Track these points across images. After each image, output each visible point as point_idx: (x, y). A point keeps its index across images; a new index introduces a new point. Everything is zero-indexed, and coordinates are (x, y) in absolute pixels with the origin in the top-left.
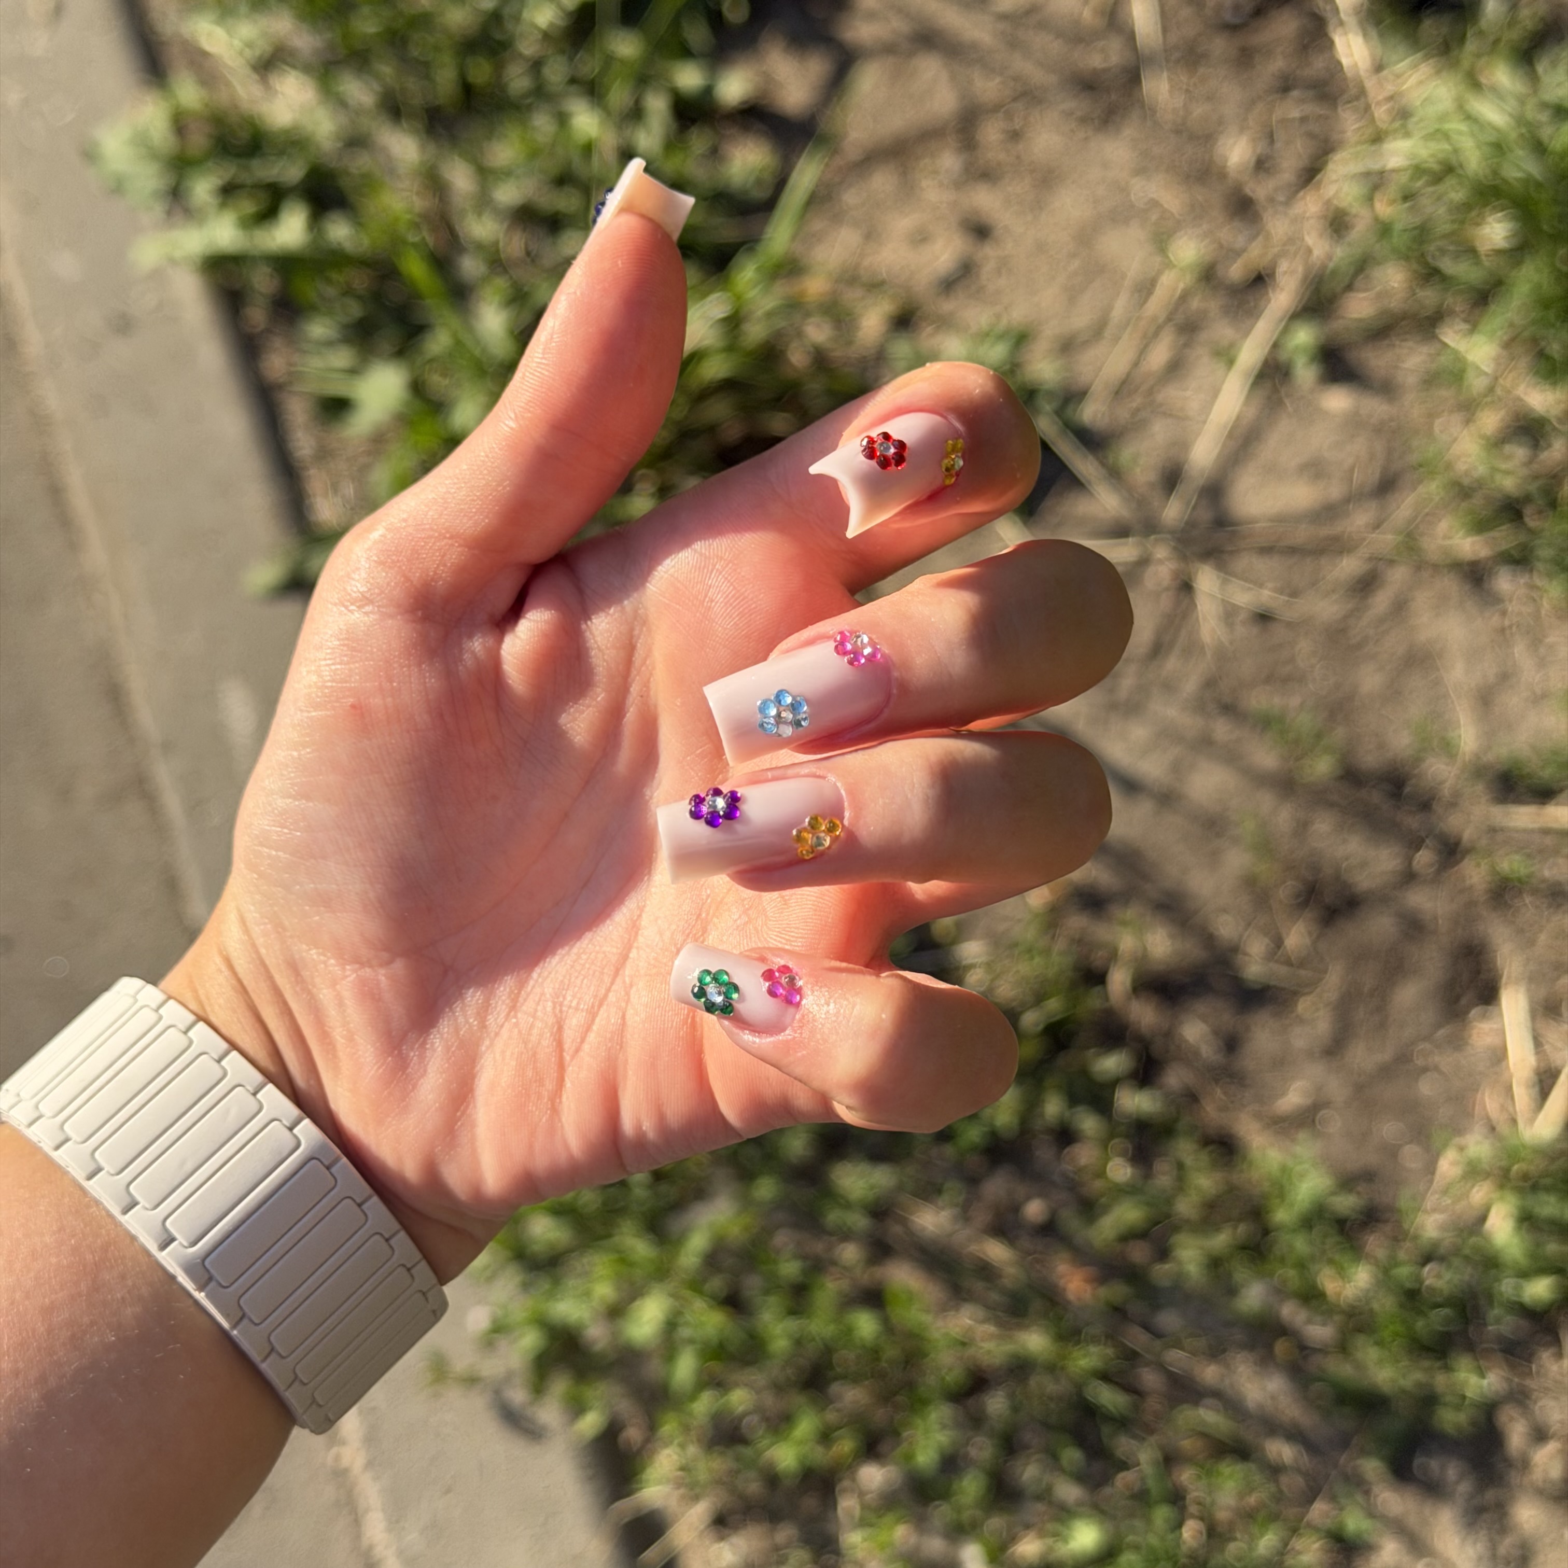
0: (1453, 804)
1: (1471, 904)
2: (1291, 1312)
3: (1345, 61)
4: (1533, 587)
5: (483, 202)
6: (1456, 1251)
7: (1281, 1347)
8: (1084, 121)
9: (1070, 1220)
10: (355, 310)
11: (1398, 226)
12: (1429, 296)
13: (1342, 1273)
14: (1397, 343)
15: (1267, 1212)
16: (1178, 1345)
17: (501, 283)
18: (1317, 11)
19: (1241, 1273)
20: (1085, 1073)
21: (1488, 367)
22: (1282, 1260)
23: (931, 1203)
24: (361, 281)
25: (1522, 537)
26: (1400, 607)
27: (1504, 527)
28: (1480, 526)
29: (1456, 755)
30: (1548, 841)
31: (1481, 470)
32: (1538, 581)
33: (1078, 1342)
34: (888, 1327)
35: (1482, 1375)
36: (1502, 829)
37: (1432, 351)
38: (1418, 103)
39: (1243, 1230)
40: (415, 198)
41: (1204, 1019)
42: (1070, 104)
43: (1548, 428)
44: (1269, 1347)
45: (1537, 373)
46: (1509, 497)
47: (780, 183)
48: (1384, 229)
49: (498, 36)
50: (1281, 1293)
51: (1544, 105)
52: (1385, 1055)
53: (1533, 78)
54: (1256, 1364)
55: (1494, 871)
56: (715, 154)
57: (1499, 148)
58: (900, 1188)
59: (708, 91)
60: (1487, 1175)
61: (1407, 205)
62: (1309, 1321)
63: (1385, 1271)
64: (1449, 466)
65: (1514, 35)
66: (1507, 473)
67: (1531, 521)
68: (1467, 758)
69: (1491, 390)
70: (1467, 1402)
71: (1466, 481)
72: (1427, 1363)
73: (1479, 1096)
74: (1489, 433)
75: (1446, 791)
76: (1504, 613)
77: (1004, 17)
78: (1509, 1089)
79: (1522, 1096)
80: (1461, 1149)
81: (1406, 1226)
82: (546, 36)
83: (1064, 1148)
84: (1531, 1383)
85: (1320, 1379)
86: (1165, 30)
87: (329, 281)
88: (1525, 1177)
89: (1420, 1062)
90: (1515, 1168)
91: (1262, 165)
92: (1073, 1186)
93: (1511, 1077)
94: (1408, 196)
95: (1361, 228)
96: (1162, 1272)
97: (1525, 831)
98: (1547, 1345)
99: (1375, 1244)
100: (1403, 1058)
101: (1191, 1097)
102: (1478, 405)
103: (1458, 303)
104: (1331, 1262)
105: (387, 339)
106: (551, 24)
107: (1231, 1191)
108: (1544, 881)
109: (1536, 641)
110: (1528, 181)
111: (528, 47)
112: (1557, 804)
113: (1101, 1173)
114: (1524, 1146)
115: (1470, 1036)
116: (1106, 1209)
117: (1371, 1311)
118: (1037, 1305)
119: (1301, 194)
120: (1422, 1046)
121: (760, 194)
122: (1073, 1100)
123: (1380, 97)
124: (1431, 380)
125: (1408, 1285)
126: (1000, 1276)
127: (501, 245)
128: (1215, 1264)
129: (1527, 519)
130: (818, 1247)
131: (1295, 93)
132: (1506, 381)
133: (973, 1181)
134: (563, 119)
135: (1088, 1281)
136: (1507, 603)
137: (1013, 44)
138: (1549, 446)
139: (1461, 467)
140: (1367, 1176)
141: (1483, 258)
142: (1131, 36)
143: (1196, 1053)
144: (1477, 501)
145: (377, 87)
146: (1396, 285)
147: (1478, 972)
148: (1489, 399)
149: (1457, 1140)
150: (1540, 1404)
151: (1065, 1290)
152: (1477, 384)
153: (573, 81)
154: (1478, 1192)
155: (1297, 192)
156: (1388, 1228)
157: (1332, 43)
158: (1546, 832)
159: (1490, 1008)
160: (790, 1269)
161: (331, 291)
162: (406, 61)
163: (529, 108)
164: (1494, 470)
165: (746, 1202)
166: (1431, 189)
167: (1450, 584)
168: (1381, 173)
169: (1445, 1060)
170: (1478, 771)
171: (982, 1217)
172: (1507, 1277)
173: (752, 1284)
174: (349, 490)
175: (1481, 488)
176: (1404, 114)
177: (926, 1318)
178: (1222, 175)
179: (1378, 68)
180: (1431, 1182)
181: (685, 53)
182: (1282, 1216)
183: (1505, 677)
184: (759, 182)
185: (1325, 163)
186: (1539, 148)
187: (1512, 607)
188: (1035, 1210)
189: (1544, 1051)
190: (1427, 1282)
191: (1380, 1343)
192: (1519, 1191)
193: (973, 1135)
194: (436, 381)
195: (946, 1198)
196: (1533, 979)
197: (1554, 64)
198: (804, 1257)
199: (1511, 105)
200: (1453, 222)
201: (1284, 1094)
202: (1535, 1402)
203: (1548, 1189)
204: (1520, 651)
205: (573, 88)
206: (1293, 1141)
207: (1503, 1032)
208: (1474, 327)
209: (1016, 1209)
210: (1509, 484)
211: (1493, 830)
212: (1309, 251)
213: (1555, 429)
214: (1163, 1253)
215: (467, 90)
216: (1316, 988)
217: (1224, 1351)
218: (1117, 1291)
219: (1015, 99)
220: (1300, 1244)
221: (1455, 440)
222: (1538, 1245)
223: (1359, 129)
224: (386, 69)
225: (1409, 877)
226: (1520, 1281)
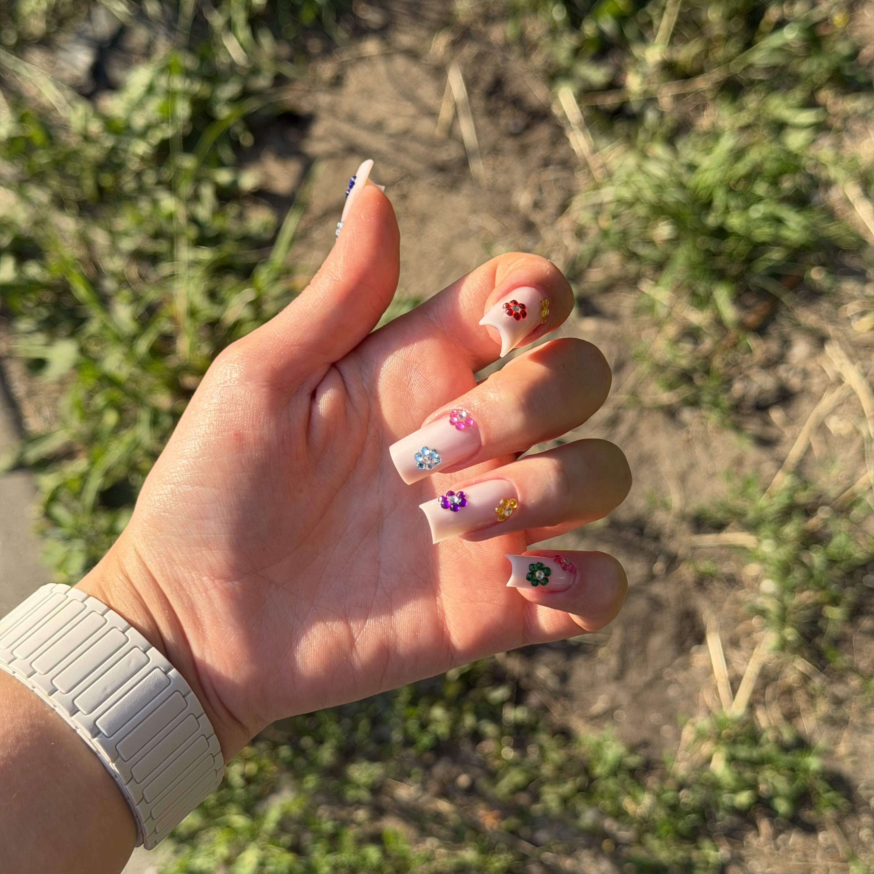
0: (672, 536)
1: (687, 589)
2: (609, 824)
3: (576, 149)
4: (703, 417)
5: (114, 249)
6: (697, 782)
7: (606, 845)
8: (441, 187)
9: (483, 784)
10: (44, 313)
11: (612, 231)
12: (632, 268)
13: (636, 800)
14: (618, 294)
15: (592, 769)
16: (549, 850)
17: (126, 293)
18: (558, 124)
19: (581, 805)
20: (484, 700)
21: (666, 302)
22: (602, 796)
23: (405, 783)
24: (48, 296)
25: (693, 391)
26: (633, 432)
27: (683, 386)
28: (671, 387)
29: (671, 509)
30: (724, 552)
31: (669, 356)
32: (704, 413)
33: (494, 853)
34: (386, 854)
35: (717, 850)
36: (699, 547)
37: (636, 296)
38: (616, 168)
39: (580, 780)
40: (75, 250)
41: (547, 665)
42: (432, 179)
43: (701, 332)
44: (599, 846)
45: (692, 305)
46: (684, 369)
47: (278, 229)
48: (605, 234)
49: (116, 161)
50: (603, 814)
51: (682, 165)
52: (648, 676)
53: (675, 151)
54: (591, 856)
55: (697, 571)
56: (241, 217)
57: (660, 188)
58: (386, 776)
59: (235, 183)
60: (709, 738)
61: (615, 221)
62: (619, 830)
63: (658, 796)
64: (651, 355)
65: (663, 130)
66: (681, 357)
67: (698, 381)
68: (676, 510)
69: (669, 314)
70: (710, 865)
71: (661, 363)
72: (686, 846)
73: (700, 694)
74: (670, 337)
75: (667, 530)
76: (688, 432)
77: (391, 136)
78: (716, 689)
79: (724, 691)
80: (693, 724)
81: (668, 769)
82: (143, 159)
83: (477, 745)
84: (743, 852)
85: (629, 861)
86: (479, 139)
87: (29, 299)
88: (729, 737)
89: (667, 678)
90: (724, 732)
91: (537, 205)
92: (483, 765)
93: (717, 682)
94: (615, 216)
95: (593, 233)
96: (537, 808)
97: (711, 547)
98: (751, 830)
99: (652, 781)
100: (658, 677)
101: (545, 709)
102: (663, 323)
103: (648, 270)
104: (629, 793)
105: (65, 327)
106: (145, 153)
107: (571, 759)
108: (723, 574)
109: (707, 445)
110: (678, 202)
111: (134, 165)
112: (727, 532)
113: (498, 756)
114: (728, 720)
115: (693, 662)
116: (503, 777)
117: (654, 819)
118: (468, 834)
119: (560, 219)
120: (667, 670)
121: (268, 236)
122: (479, 716)
123: (597, 166)
124: (638, 311)
125: (672, 802)
126: (447, 821)
127: (125, 272)
128: (565, 801)
129: (695, 381)
130: (343, 813)
131: (551, 167)
132: (678, 309)
133: (428, 767)
134: (155, 203)
135: (496, 818)
136: (689, 426)
137: (399, 149)
138: (703, 342)
139: (658, 356)
140: (645, 744)
141: (659, 246)
142: (462, 142)
143: (544, 684)
144: (669, 374)
145: (49, 192)
146: (614, 263)
147: (694, 627)
148: (669, 320)
149: (691, 720)
150: (750, 863)
151: (484, 824)
152: (661, 311)
153: (159, 183)
154: (705, 748)
155: (557, 219)
156: (658, 772)
157: (568, 140)
158: (722, 547)
159: (702, 646)
160: (328, 826)
161: (30, 304)
162: (64, 176)
163: (136, 198)
164: (675, 356)
165: (300, 790)
166: (627, 212)
167: (659, 418)
168: (601, 205)
169: (681, 676)
170: (683, 517)
171: (434, 787)
172: (724, 794)
173: (307, 838)
174: (47, 412)
175: (669, 366)
176: (609, 175)
177: (406, 847)
178: (517, 211)
179: (595, 151)
180: (679, 744)
181: (221, 164)
182: (599, 770)
183: (692, 466)
184: (266, 229)
185: (571, 202)
186: (682, 186)
187: (691, 429)
188: (463, 780)
189: (733, 667)
190: (682, 800)
191: (660, 838)
192: (727, 744)
193: (426, 740)
194: (94, 348)
195: (413, 778)
196: (722, 627)
197: (685, 144)
198: (335, 820)
199: (665, 166)
200: (641, 228)
201: (595, 703)
202: (747, 863)
203: (743, 743)
204: (699, 451)
205: (160, 187)
206: (602, 729)
207: (709, 659)
208: (656, 282)
209: (453, 781)
210: (684, 363)
211: (694, 548)
212: (567, 248)
213: (705, 332)
214: (536, 798)
215: (100, 190)
216: (607, 643)
217: (575, 850)
218: (513, 822)
219: (402, 179)
220: (611, 784)
221: (653, 341)
222: (740, 774)
223: (587, 183)
224: (55, 182)
225: (652, 578)
226: (732, 795)
